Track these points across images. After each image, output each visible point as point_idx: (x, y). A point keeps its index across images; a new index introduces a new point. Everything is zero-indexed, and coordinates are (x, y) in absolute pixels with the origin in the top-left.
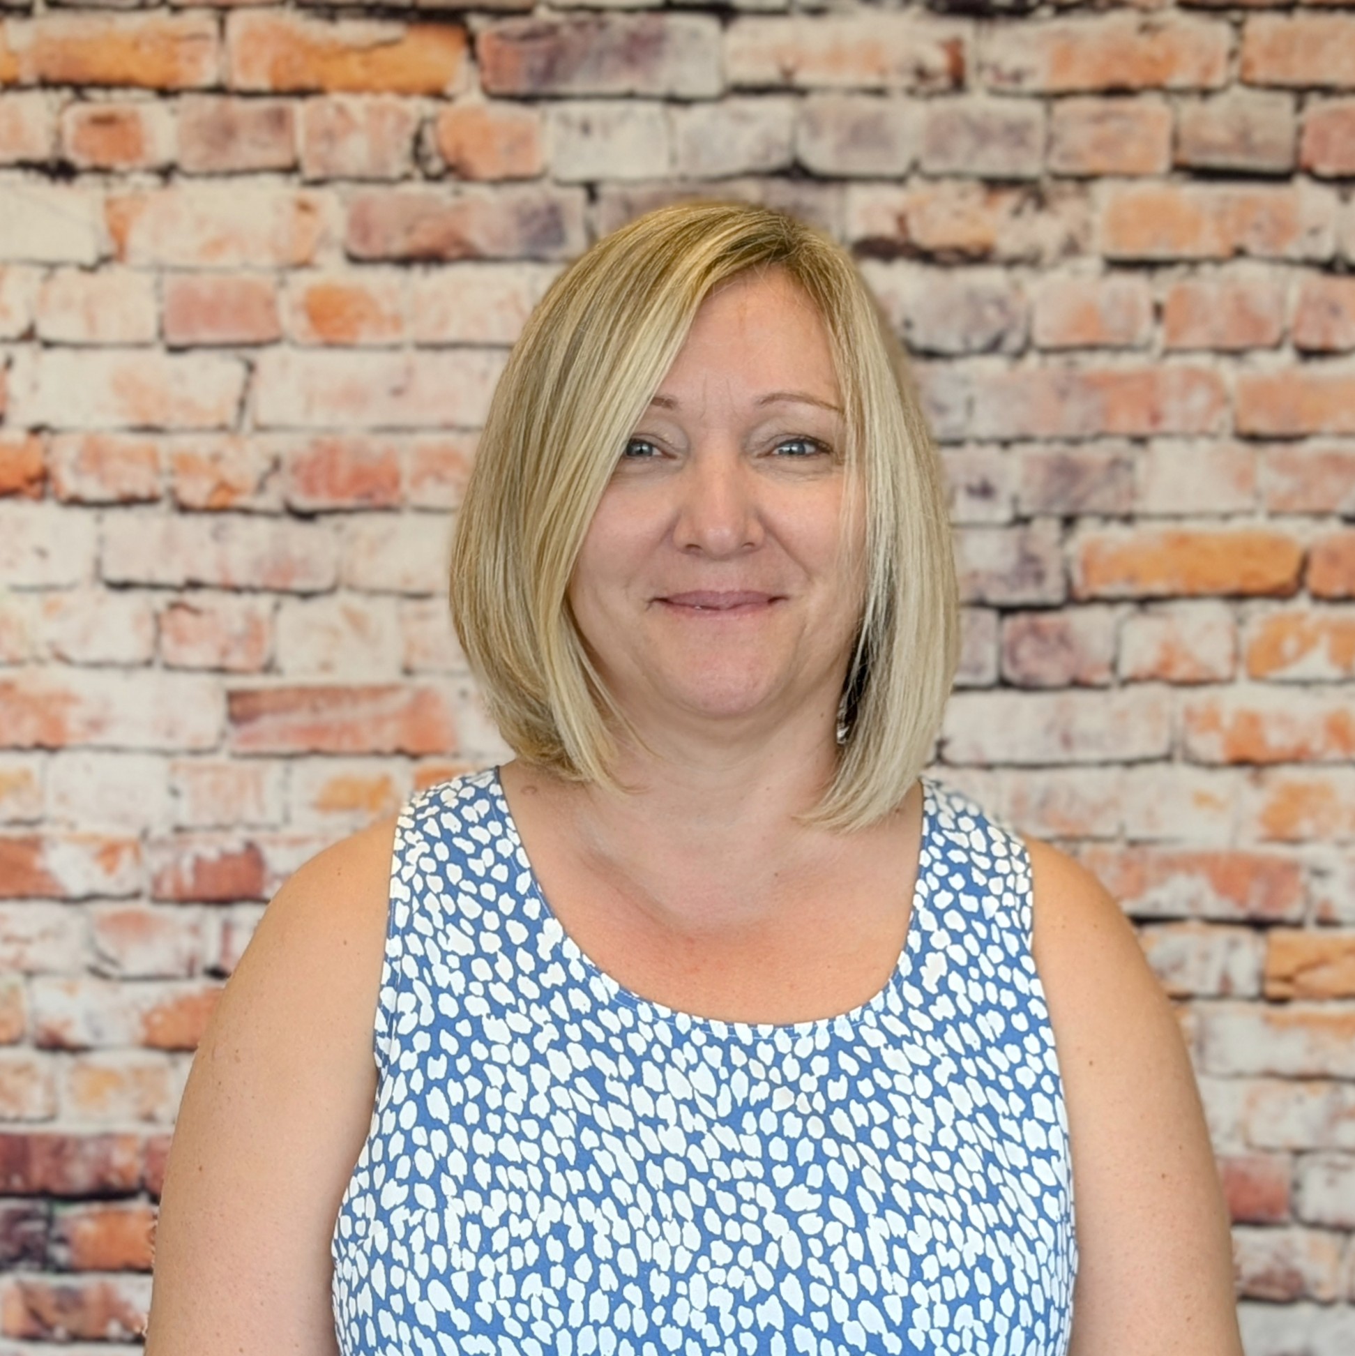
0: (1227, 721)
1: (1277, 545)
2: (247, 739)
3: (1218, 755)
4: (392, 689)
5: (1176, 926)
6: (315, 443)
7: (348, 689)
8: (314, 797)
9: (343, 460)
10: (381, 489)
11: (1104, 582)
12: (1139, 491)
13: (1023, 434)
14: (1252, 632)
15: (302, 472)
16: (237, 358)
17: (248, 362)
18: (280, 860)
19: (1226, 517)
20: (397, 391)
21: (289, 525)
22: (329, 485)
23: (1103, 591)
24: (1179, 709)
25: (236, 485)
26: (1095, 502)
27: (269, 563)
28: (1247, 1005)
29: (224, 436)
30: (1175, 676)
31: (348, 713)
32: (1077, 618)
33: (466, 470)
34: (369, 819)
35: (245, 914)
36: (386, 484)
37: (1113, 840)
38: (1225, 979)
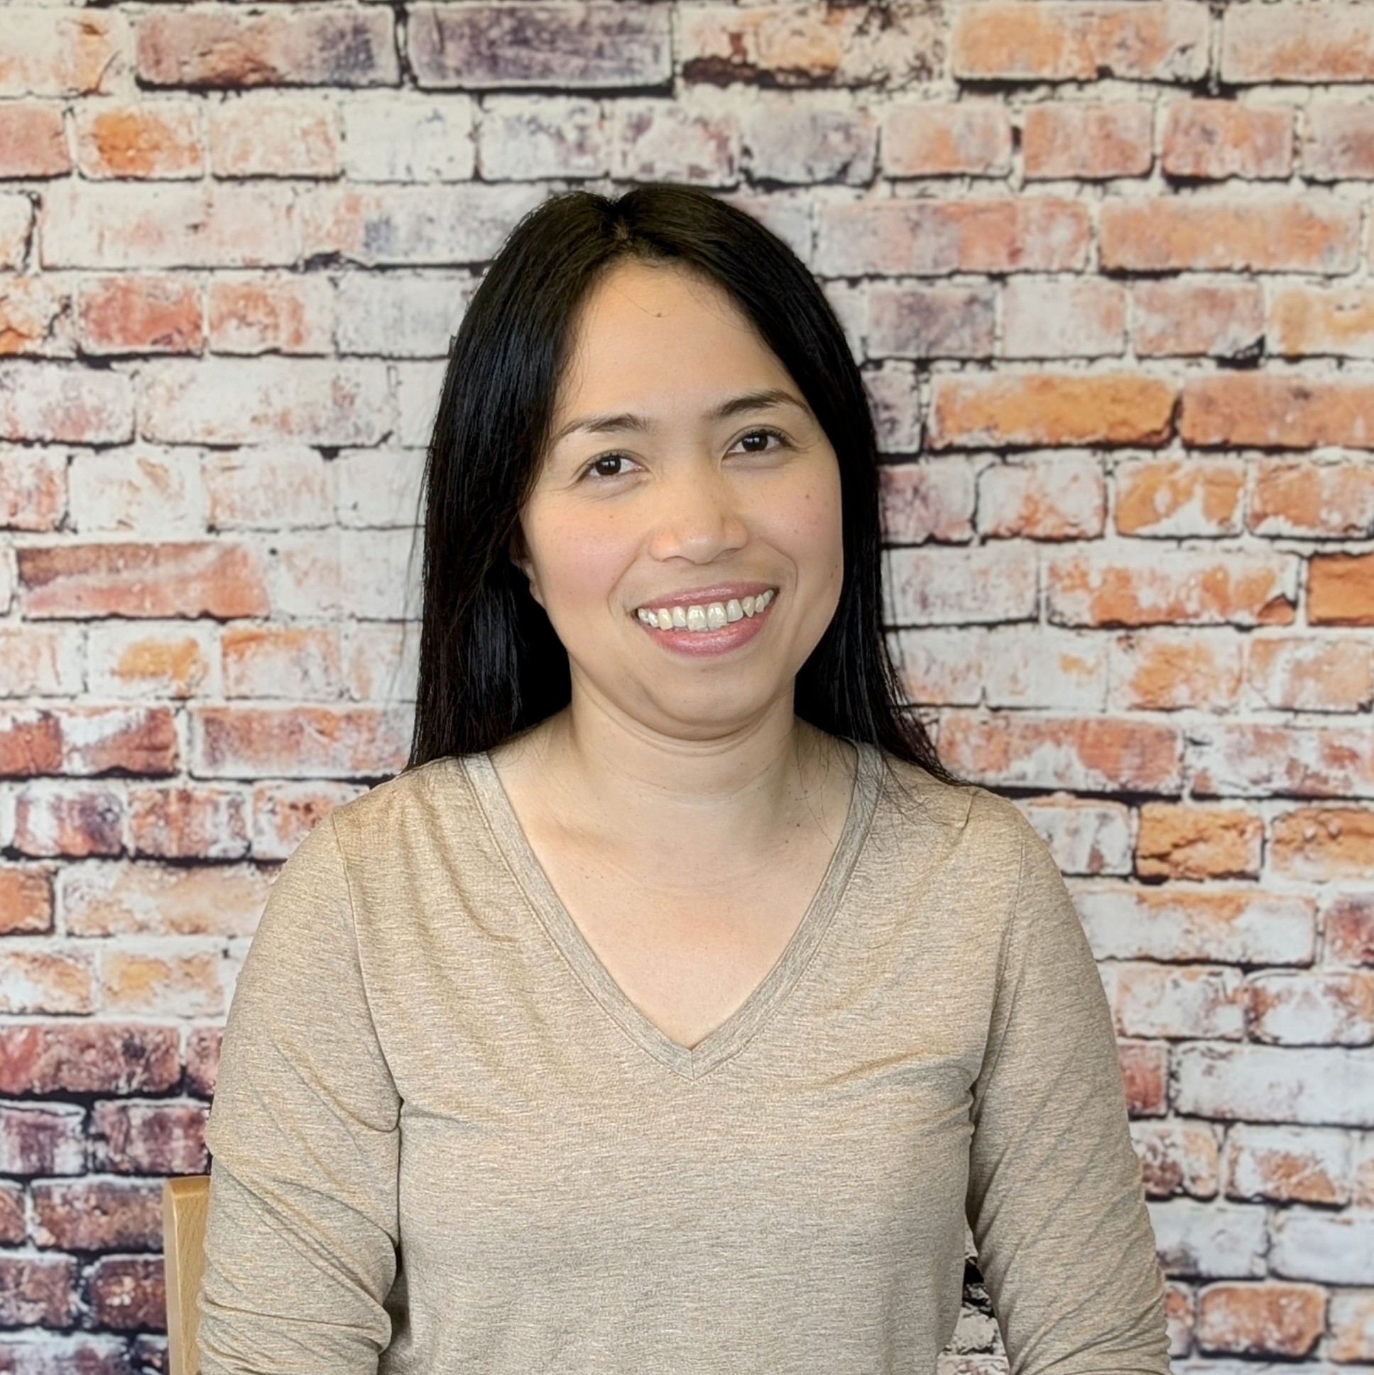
0: (1095, 580)
1: (1147, 389)
2: (40, 603)
3: (1087, 618)
4: (197, 546)
5: (1044, 799)
6: (107, 284)
7: (148, 547)
8: (114, 663)
9: (138, 302)
10: (180, 332)
11: (962, 430)
12: (998, 332)
13: (871, 270)
14: (1121, 484)
15: (93, 315)
16: (21, 192)
17: (34, 197)
18: (79, 731)
19: (1092, 360)
20: (195, 227)
21: (81, 372)
22: (123, 330)
23: (961, 440)
24: (1044, 566)
25: (23, 330)
26: (951, 344)
27: (59, 414)
28: (1120, 884)
29: (9, 276)
30: (1039, 531)
31: (149, 573)
32: (933, 469)
33: (272, 312)
34: (175, 687)
35: (42, 790)
36: (186, 327)
37: (975, 706)
38: (1096, 856)
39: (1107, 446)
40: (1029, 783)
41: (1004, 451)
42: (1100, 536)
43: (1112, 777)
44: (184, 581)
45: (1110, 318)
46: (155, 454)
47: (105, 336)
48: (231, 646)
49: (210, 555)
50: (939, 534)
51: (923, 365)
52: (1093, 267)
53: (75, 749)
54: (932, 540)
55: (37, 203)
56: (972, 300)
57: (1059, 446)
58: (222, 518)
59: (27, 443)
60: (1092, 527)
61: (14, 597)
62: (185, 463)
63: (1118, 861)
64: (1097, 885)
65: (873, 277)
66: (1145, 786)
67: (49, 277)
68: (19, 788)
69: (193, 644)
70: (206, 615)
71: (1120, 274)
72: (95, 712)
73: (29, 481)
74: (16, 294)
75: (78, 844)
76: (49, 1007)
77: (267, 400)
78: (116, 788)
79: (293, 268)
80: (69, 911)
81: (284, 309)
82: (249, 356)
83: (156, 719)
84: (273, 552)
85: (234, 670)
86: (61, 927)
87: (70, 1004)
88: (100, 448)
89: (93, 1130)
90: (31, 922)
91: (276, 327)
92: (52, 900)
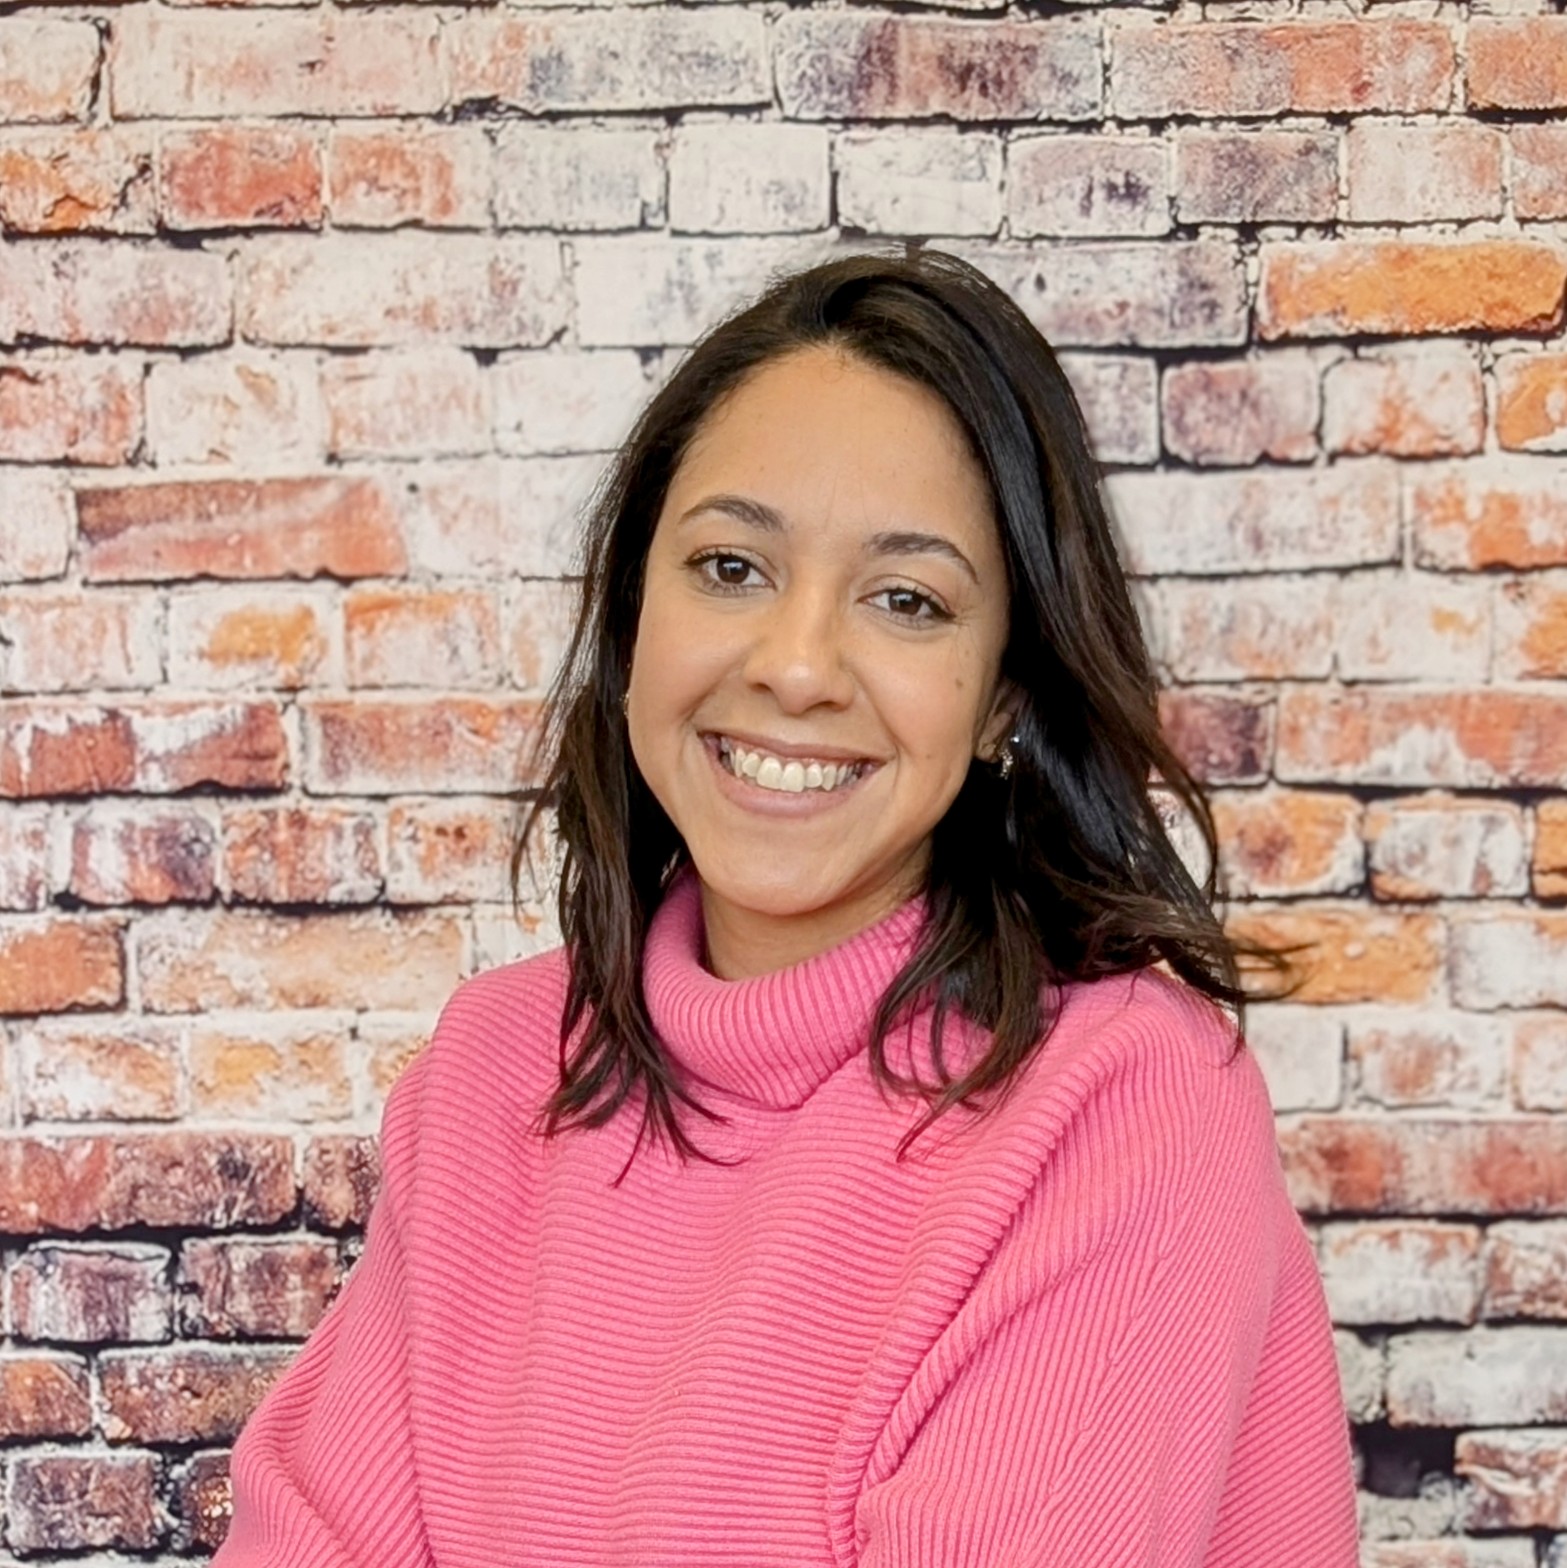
0: (1474, 509)
1: (1532, 261)
2: (106, 561)
3: (1465, 559)
4: (314, 483)
5: (1413, 800)
6: (198, 138)
7: (249, 485)
8: (202, 641)
9: (239, 160)
10: (292, 199)
11: (1300, 316)
12: (1344, 190)
13: (1180, 112)
14: (1504, 383)
15: (179, 179)
16: (85, 18)
17: (102, 24)
18: (157, 735)
19: (1462, 223)
20: (312, 65)
21: (161, 251)
22: (219, 197)
23: (1299, 328)
24: (1409, 492)
25: (87, 198)
26: (1283, 205)
27: (135, 307)
28: (1513, 909)
29: (70, 129)
30: (1402, 448)
31: (249, 520)
32: (1266, 367)
33: (412, 172)
34: (283, 673)
35: (108, 814)
36: (300, 193)
37: (1324, 680)
38: (1482, 873)
39: (1486, 334)
40: (1398, 779)
41: (1357, 341)
42: (1479, 451)
43: (1500, 768)
44: (295, 529)
45: (1483, 170)
46: (259, 360)
47: (194, 206)
48: (358, 616)
49: (330, 494)
50: (1275, 451)
51: (1248, 231)
52: (1459, 106)
53: (152, 757)
54: (1265, 459)
55: (106, 33)
56: (1309, 149)
57: (1425, 335)
58: (347, 444)
59: (92, 347)
60: (1468, 439)
61: (71, 554)
62: (297, 373)
63: (1509, 878)
64: (1486, 911)
65: (1183, 120)
66: (1542, 779)
67: (121, 129)
68: (78, 811)
69: (307, 614)
70: (324, 574)
71: (1493, 115)
72: (177, 709)
73: (93, 398)
74: (78, 153)
75: (156, 888)
76: (119, 1111)
77: (405, 288)
78: (207, 809)
79: (439, 117)
80: (147, 979)
81: (427, 169)
82: (382, 230)
83: (258, 718)
84: (413, 488)
85: (360, 648)
86: (135, 1000)
87: (148, 1106)
88: (187, 352)
89: (180, 1279)
90: (95, 994)
91: (417, 191)
92: (122, 964)
